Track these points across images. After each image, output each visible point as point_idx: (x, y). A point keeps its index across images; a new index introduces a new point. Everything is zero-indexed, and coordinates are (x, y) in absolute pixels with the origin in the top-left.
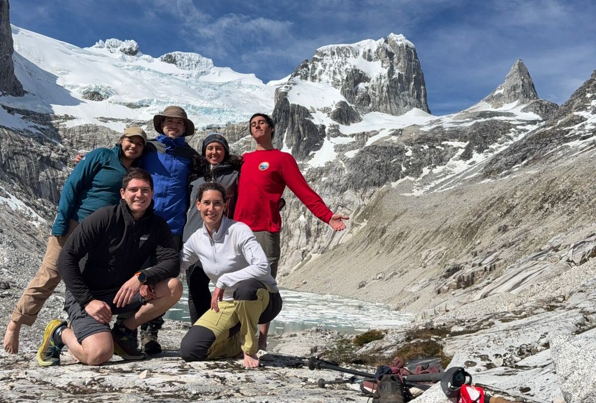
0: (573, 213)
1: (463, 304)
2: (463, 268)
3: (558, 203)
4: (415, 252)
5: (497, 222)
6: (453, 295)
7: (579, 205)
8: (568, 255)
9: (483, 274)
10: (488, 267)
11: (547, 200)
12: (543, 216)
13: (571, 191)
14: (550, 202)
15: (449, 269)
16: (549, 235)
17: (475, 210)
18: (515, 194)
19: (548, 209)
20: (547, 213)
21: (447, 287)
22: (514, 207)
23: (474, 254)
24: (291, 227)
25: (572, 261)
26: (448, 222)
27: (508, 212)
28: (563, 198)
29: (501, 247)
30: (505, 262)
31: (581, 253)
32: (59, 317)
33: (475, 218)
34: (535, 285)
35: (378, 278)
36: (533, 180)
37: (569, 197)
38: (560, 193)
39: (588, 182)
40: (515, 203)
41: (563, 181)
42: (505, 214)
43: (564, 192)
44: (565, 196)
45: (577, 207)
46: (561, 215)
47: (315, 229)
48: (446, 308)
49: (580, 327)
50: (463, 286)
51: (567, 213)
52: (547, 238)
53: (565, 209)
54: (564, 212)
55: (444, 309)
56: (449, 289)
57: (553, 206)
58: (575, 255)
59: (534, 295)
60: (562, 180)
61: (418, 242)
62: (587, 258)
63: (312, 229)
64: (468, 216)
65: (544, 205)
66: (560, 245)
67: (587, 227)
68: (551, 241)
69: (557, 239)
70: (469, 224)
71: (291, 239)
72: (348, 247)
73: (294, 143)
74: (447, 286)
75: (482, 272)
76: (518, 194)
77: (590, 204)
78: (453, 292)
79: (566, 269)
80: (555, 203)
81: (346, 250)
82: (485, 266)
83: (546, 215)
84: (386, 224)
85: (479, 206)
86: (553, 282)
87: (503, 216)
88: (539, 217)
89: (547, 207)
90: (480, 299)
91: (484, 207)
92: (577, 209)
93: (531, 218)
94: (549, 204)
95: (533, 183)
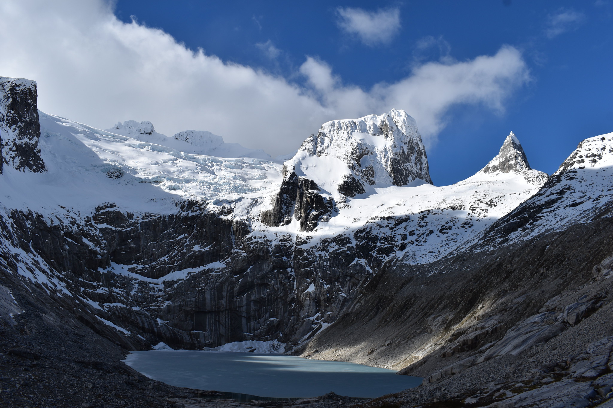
0: (566, 276)
1: (467, 367)
2: (466, 332)
3: (552, 267)
4: (421, 318)
5: (497, 286)
6: (458, 357)
7: (571, 269)
8: (564, 317)
9: (485, 337)
10: (490, 330)
11: (543, 264)
12: (540, 280)
13: (564, 256)
14: (545, 267)
15: (454, 334)
16: (545, 298)
17: (476, 277)
18: (513, 259)
19: (543, 273)
20: (542, 277)
21: (452, 351)
22: (512, 272)
23: (477, 318)
24: (301, 298)
25: (568, 322)
26: (452, 288)
27: (507, 277)
28: (556, 263)
29: (502, 311)
30: (506, 324)
31: (575, 314)
32: (84, 386)
33: (477, 284)
34: (534, 346)
35: (386, 345)
36: (529, 246)
37: (562, 262)
38: (553, 257)
39: (578, 247)
40: (513, 268)
41: (556, 247)
42: (504, 279)
43: (557, 256)
44: (558, 261)
45: (569, 271)
46: (556, 278)
47: (325, 298)
48: (452, 371)
49: (592, 401)
50: (466, 349)
51: (561, 277)
52: (543, 300)
53: (559, 273)
54: (558, 276)
55: (450, 372)
56: (454, 352)
57: (547, 270)
58: (570, 316)
59: (534, 356)
60: (555, 245)
61: (424, 309)
62: (580, 318)
63: (322, 299)
64: (470, 282)
65: (539, 269)
66: (556, 307)
67: (579, 290)
68: (547, 304)
69: (553, 301)
70: (472, 290)
71: (301, 309)
72: (357, 316)
73: (303, 215)
74: (452, 349)
75: (484, 336)
76: (516, 259)
77: (581, 267)
78: (458, 356)
79: (562, 330)
80: (549, 267)
81: (355, 319)
82: (487, 329)
83: (541, 279)
84: (393, 293)
85: (480, 272)
86: (550, 343)
87: (502, 282)
88: (535, 280)
89: (542, 272)
90: (483, 362)
91: (485, 273)
92: (570, 273)
93: (528, 282)
94: (544, 268)
95: (529, 249)
